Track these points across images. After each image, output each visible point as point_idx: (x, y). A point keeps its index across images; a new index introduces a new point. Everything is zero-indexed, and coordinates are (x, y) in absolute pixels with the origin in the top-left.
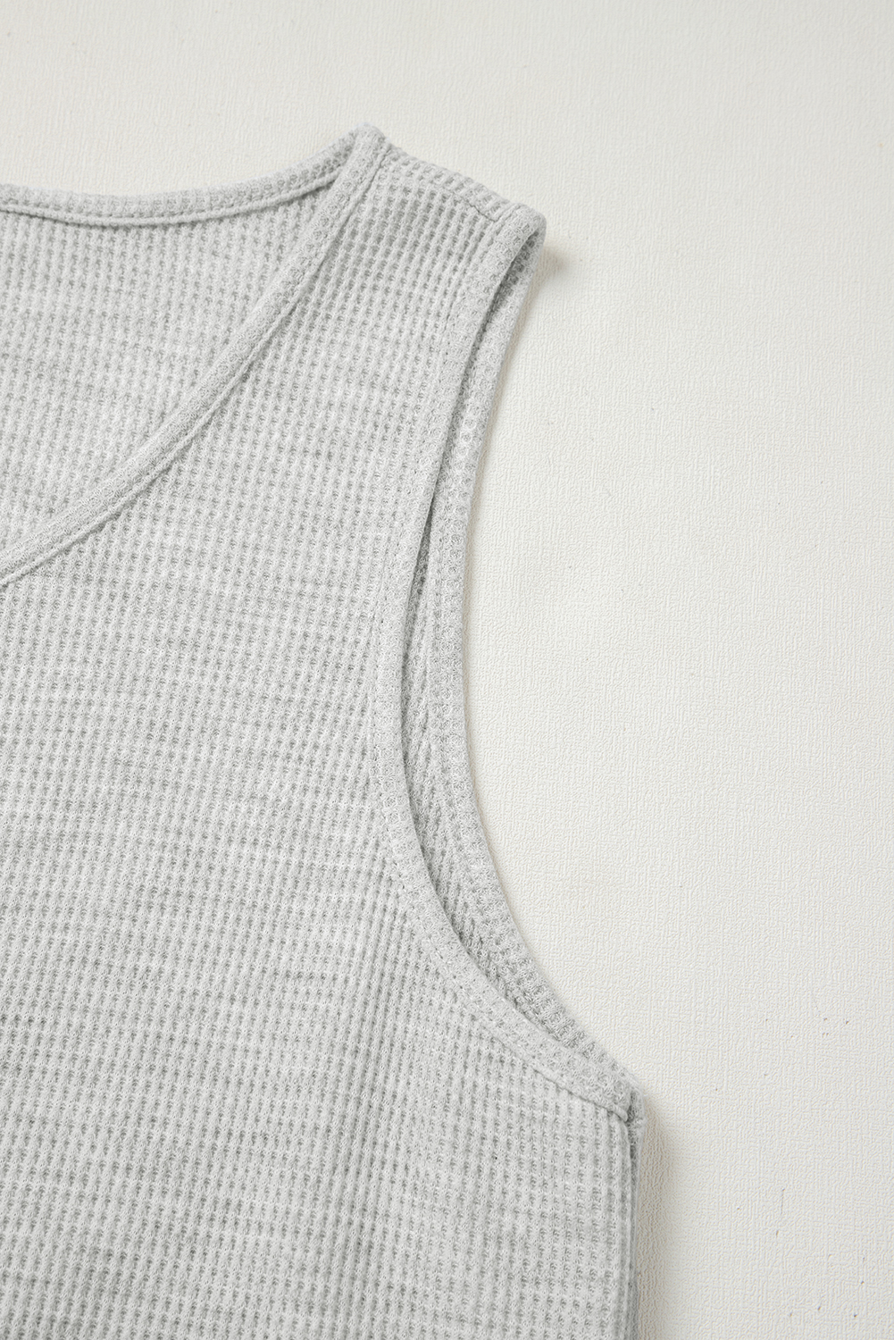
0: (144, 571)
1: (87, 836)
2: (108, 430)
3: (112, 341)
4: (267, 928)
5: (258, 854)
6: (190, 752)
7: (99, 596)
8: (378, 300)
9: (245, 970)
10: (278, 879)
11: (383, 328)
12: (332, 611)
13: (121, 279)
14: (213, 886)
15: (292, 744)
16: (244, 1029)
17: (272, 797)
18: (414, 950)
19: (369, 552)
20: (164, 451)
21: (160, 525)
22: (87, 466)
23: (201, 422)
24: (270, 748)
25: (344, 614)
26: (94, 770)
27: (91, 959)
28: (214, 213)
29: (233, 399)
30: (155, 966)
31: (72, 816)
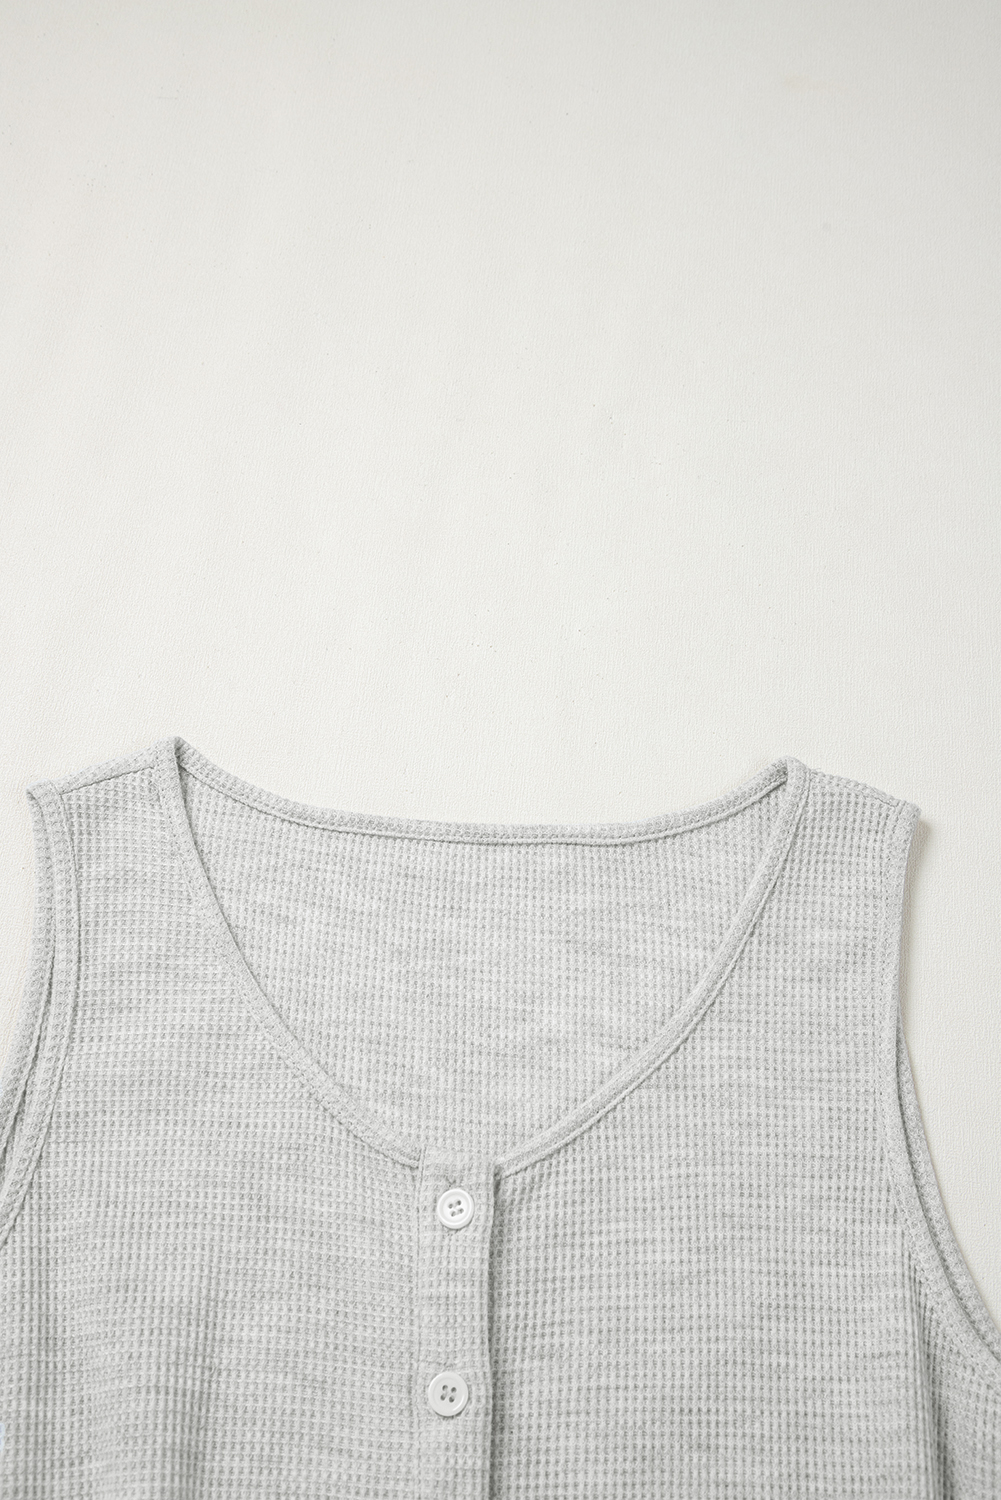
0: (712, 1076)
1: (716, 1271)
2: (646, 985)
3: (636, 922)
4: (852, 1324)
5: (833, 1272)
6: (772, 1203)
7: (686, 1098)
8: (829, 870)
9: (844, 1357)
10: (850, 1288)
11: (837, 888)
12: (844, 1090)
13: (633, 879)
14: (808, 1298)
15: (839, 1188)
16: (853, 1400)
17: (833, 1229)
18: (941, 1335)
19: (861, 1044)
20: (709, 991)
21: (716, 1043)
22: (637, 1012)
23: (730, 968)
24: (825, 1194)
25: (853, 1091)
26: (711, 1223)
27: (739, 1360)
28: (687, 827)
29: (747, 949)
30: (783, 1362)
31: (703, 1257)
